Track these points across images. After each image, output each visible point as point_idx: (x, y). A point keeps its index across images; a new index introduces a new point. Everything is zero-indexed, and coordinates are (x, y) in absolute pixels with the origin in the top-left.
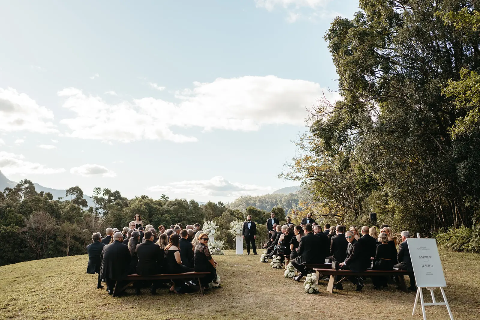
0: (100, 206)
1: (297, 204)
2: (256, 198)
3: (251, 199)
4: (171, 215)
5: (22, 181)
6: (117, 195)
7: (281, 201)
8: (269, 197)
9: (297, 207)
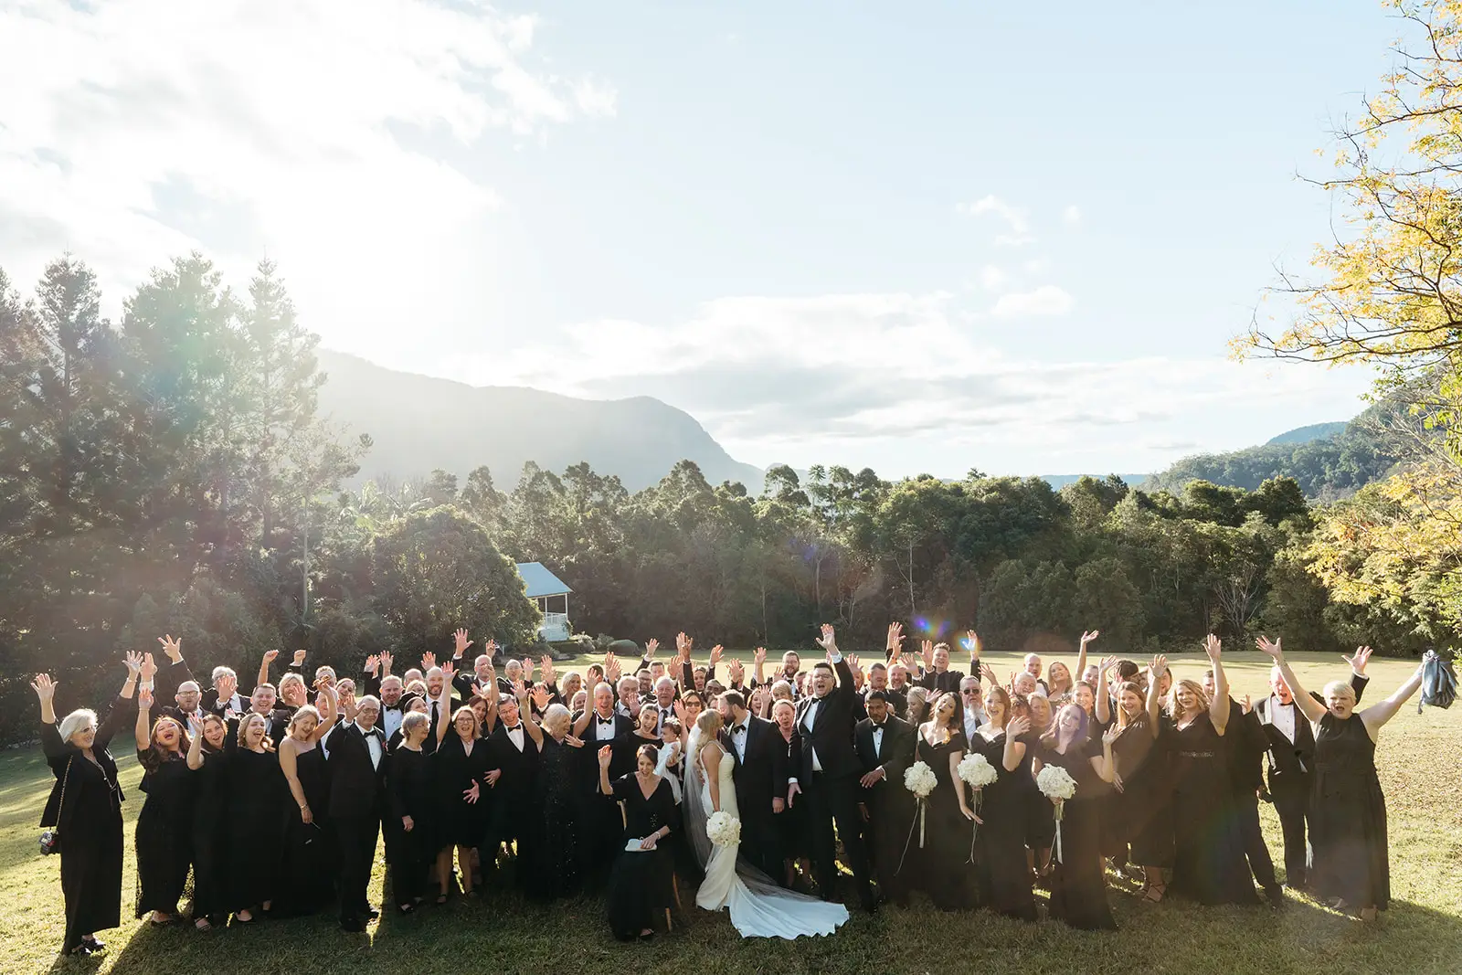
0: (829, 503)
1: (1334, 464)
2: (1221, 457)
3: (1209, 460)
4: (981, 516)
5: (678, 464)
6: (868, 478)
7: (1290, 457)
8: (1257, 452)
9: (1337, 470)
